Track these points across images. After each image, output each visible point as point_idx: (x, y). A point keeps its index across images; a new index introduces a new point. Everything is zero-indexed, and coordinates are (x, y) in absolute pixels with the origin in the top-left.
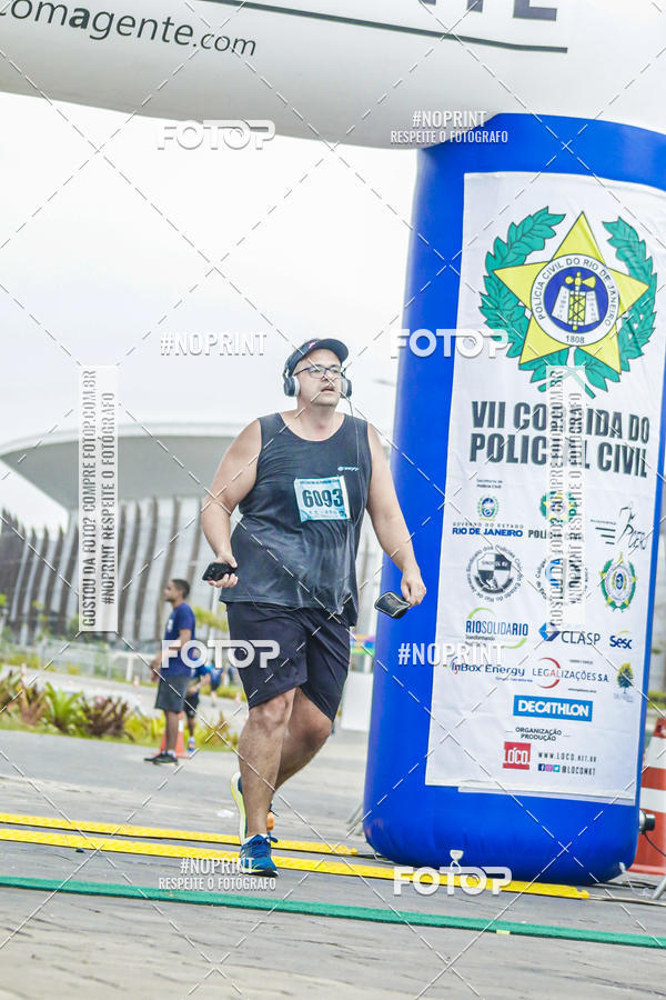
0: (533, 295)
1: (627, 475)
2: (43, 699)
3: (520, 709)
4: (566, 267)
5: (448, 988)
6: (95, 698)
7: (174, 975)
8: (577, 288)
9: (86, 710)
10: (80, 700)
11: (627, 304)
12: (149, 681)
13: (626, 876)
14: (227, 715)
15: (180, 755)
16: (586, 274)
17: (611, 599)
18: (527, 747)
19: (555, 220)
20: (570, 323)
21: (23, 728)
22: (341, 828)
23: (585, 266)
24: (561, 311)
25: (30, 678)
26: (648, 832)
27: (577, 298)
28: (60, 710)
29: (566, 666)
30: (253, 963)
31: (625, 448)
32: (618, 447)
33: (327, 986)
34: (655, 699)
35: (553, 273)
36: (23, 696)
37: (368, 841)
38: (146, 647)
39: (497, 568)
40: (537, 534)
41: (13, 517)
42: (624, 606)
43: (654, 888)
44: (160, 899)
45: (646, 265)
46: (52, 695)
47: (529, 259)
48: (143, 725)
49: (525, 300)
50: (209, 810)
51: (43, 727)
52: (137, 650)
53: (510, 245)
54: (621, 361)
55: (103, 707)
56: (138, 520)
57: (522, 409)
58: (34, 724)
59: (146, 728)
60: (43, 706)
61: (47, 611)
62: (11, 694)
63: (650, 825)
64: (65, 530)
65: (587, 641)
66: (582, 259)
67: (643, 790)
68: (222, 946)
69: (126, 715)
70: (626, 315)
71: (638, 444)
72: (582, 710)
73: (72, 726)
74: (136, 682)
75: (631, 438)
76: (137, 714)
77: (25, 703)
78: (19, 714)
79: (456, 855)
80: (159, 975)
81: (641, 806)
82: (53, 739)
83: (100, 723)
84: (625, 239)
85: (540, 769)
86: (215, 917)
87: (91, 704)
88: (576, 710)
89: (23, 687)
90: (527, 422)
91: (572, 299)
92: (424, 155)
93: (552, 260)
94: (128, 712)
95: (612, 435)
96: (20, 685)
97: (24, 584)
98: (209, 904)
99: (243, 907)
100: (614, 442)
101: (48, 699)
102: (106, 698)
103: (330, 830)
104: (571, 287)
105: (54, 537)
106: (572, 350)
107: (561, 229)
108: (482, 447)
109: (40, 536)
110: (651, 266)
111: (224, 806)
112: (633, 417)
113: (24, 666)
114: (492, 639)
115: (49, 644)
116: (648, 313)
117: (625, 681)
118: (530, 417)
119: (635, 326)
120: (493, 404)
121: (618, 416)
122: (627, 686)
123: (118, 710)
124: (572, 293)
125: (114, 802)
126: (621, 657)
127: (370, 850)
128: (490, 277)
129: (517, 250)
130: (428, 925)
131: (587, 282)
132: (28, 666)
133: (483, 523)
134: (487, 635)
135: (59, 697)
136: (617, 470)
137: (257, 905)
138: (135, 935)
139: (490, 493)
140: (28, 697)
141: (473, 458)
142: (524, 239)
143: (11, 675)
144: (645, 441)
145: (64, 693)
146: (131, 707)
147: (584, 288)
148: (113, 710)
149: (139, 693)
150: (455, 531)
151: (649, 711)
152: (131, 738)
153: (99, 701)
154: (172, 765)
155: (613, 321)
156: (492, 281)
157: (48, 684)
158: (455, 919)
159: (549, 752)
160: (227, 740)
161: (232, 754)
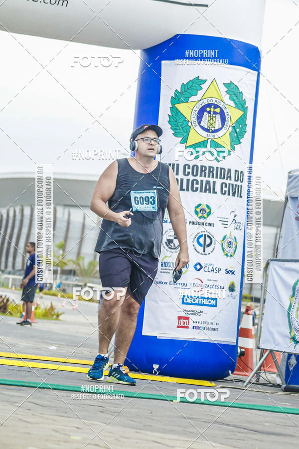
0: (192, 116)
1: (233, 197)
3: (185, 301)
4: (207, 103)
5: (151, 426)
7: (28, 420)
8: (212, 113)
11: (234, 120)
12: (19, 288)
13: (232, 376)
14: (54, 304)
15: (32, 321)
16: (216, 106)
17: (226, 252)
18: (188, 318)
19: (201, 83)
20: (209, 128)
23: (215, 103)
24: (204, 123)
26: (242, 357)
27: (211, 117)
29: (206, 282)
30: (63, 414)
31: (233, 185)
32: (230, 184)
33: (96, 425)
34: (246, 298)
35: (201, 106)
38: (18, 273)
39: (175, 238)
40: (193, 223)
42: (231, 256)
43: (244, 382)
44: (22, 386)
45: (242, 103)
47: (191, 100)
48: (16, 308)
49: (188, 118)
50: (45, 346)
52: (14, 274)
53: (182, 93)
54: (231, 146)
56: (15, 216)
57: (187, 167)
59: (17, 309)
63: (242, 354)
65: (215, 271)
66: (214, 100)
67: (239, 338)
68: (50, 407)
69: (9, 303)
70: (234, 125)
71: (239, 183)
72: (213, 302)
74: (13, 289)
75: (235, 180)
76: (13, 303)
79: (156, 367)
80: (21, 420)
81: (239, 345)
84: (233, 91)
85: (193, 328)
86: (47, 394)
88: (210, 302)
90: (189, 173)
91: (209, 118)
92: (144, 53)
93: (201, 100)
94: (9, 302)
95: (227, 179)
98: (44, 388)
99: (59, 390)
100: (228, 182)
104: (209, 112)
106: (209, 140)
107: (205, 86)
110: (245, 103)
111: (52, 344)
112: (236, 171)
116: (243, 125)
117: (232, 289)
118: (190, 170)
119: (238, 130)
120: (173, 165)
121: (229, 170)
122: (232, 291)
123: (5, 301)
124: (209, 115)
126: (230, 278)
128: (173, 107)
129: (185, 96)
130: (143, 398)
131: (216, 110)
134: (170, 268)
136: (229, 194)
137: (66, 389)
138: (11, 402)
142: (188, 91)
144: (241, 182)
146: (11, 300)
147: (215, 113)
148: (3, 301)
149: (14, 293)
151: (242, 303)
152: (11, 314)
154: (29, 326)
155: (228, 128)
156: (174, 109)
158: (155, 395)
159: (198, 321)
160: (54, 315)
161: (57, 321)
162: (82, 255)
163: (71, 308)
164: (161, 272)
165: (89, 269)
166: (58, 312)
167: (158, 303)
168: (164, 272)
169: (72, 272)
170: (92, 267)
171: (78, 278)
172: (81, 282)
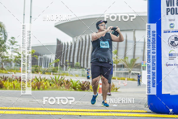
2: (70, 83)
6: (82, 82)
9: (80, 84)
10: (79, 82)
21: (66, 90)
22: (143, 106)
25: (66, 78)
28: (74, 85)
36: (65, 82)
37: (150, 109)
39: (175, 40)
41: (59, 40)
46: (72, 82)
50: (111, 105)
51: (70, 89)
55: (84, 84)
58: (68, 89)
60: (70, 84)
61: (69, 62)
62: (62, 82)
64: (72, 42)
73: (77, 89)
77: (66, 84)
78: (65, 87)
82: (73, 92)
83: (84, 87)
87: (82, 83)
89: (65, 80)
96: (64, 80)
97: (64, 56)
101: (71, 83)
102: (85, 81)
103: (140, 107)
105: (70, 44)
108: (169, 11)
109: (66, 44)
113: (65, 75)
114: (175, 57)
115: (71, 70)
123: (88, 84)
125: (88, 105)
127: (150, 111)
132: (66, 75)
133: (171, 30)
134: (174, 57)
135: (74, 82)
139: (172, 22)
140: (66, 82)
141: (167, 14)
143: (62, 77)
145: (75, 81)
148: (87, 84)
150: (164, 32)
153: (83, 82)
157: (71, 79)
160: (114, 89)
161: (116, 92)
162: (127, 56)
163: (123, 85)
164: (169, 59)
165: (131, 63)
166: (117, 87)
167: (169, 76)
168: (171, 59)
169: (123, 66)
170: (133, 62)
171: (126, 69)
172: (128, 71)
